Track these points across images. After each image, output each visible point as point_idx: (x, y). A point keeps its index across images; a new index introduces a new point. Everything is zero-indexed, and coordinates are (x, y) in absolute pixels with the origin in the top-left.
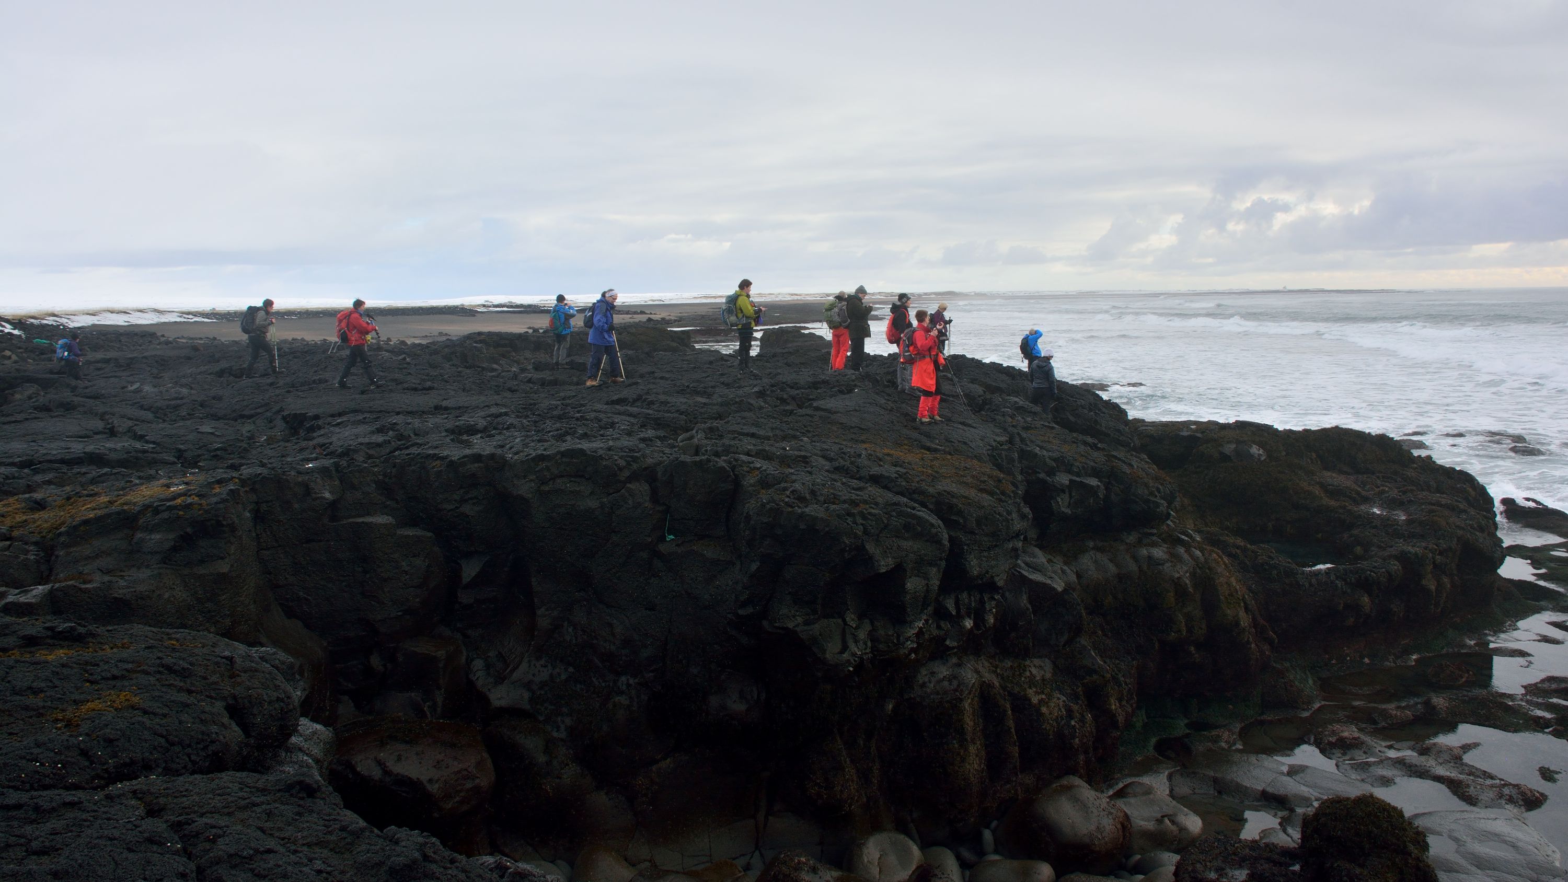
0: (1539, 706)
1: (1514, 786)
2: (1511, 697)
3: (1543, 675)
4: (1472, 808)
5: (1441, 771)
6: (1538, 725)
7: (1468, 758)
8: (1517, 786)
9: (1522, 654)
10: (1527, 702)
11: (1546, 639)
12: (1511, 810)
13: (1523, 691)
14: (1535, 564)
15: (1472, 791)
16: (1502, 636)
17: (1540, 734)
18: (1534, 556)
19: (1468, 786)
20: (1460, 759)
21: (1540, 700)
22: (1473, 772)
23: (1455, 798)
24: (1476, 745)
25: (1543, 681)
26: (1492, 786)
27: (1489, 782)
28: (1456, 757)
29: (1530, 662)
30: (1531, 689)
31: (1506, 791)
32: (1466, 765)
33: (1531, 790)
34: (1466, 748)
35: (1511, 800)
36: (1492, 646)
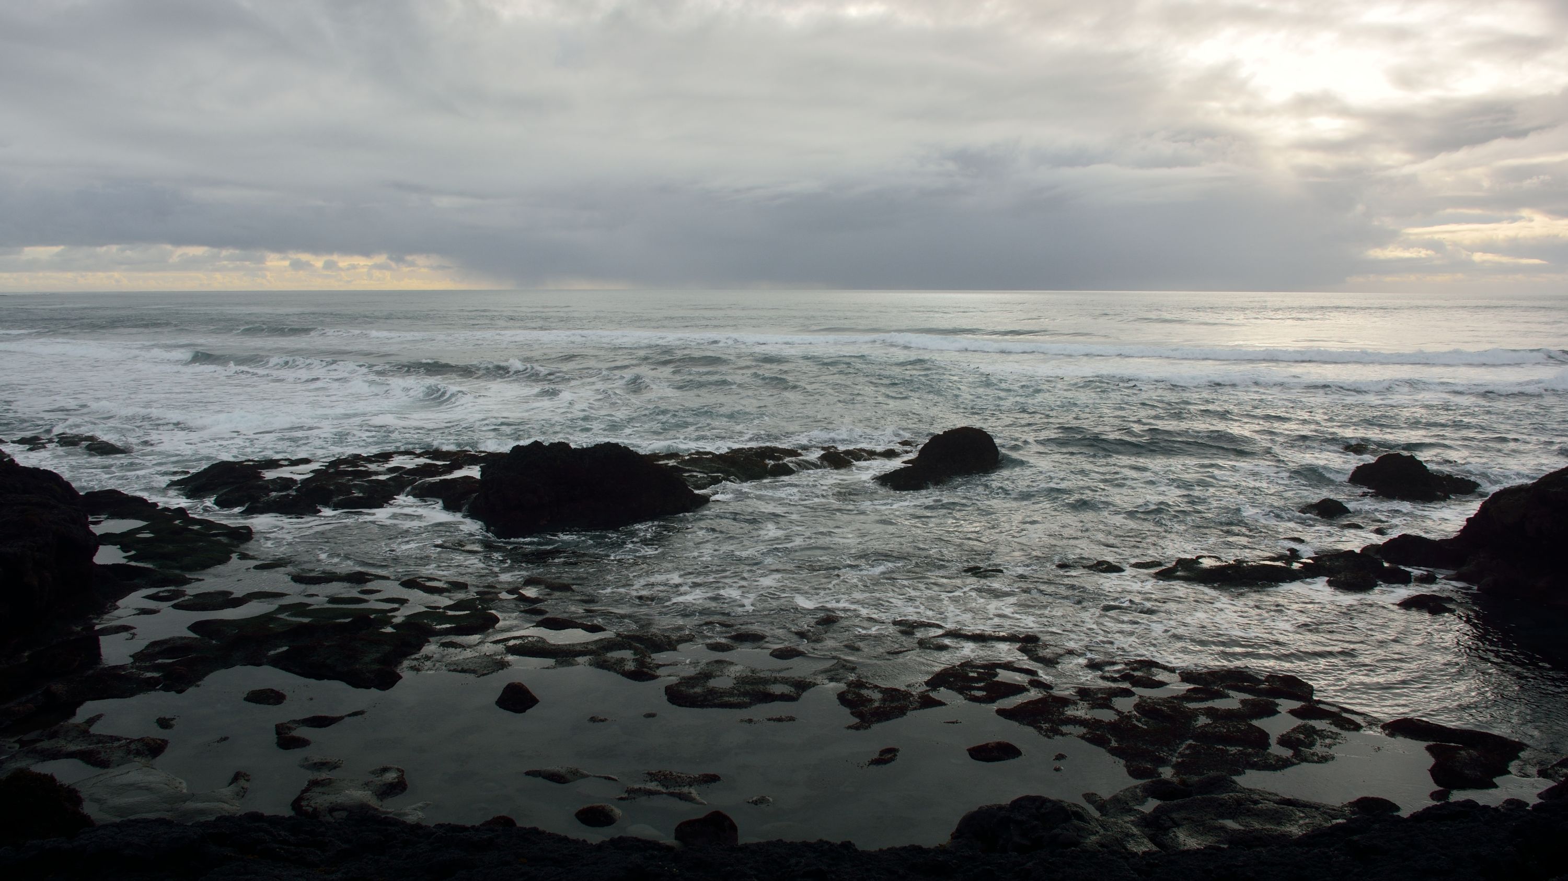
0: (147, 669)
1: (139, 740)
2: (122, 667)
3: (146, 643)
4: (106, 770)
5: (72, 747)
6: (150, 685)
7: (95, 729)
8: (142, 740)
9: (126, 628)
10: (137, 668)
11: (144, 612)
12: (139, 761)
13: (131, 660)
14: (125, 548)
15: (103, 756)
16: (106, 617)
17: (153, 693)
18: (122, 540)
19: (99, 753)
20: (87, 732)
21: (148, 664)
22: (102, 739)
23: (90, 767)
24: (99, 717)
25: (147, 647)
26: (120, 747)
27: (116, 744)
28: (83, 732)
29: (134, 634)
30: (137, 657)
31: (133, 746)
32: (94, 735)
33: (153, 740)
34: (91, 721)
35: (138, 753)
36: (97, 627)
